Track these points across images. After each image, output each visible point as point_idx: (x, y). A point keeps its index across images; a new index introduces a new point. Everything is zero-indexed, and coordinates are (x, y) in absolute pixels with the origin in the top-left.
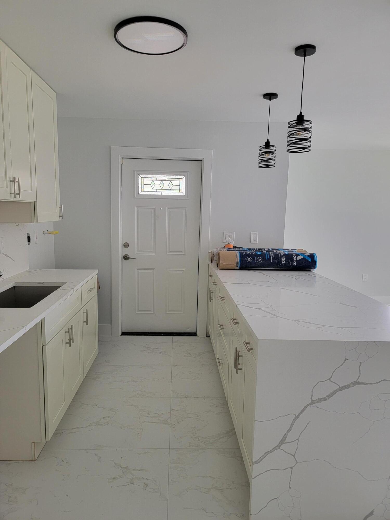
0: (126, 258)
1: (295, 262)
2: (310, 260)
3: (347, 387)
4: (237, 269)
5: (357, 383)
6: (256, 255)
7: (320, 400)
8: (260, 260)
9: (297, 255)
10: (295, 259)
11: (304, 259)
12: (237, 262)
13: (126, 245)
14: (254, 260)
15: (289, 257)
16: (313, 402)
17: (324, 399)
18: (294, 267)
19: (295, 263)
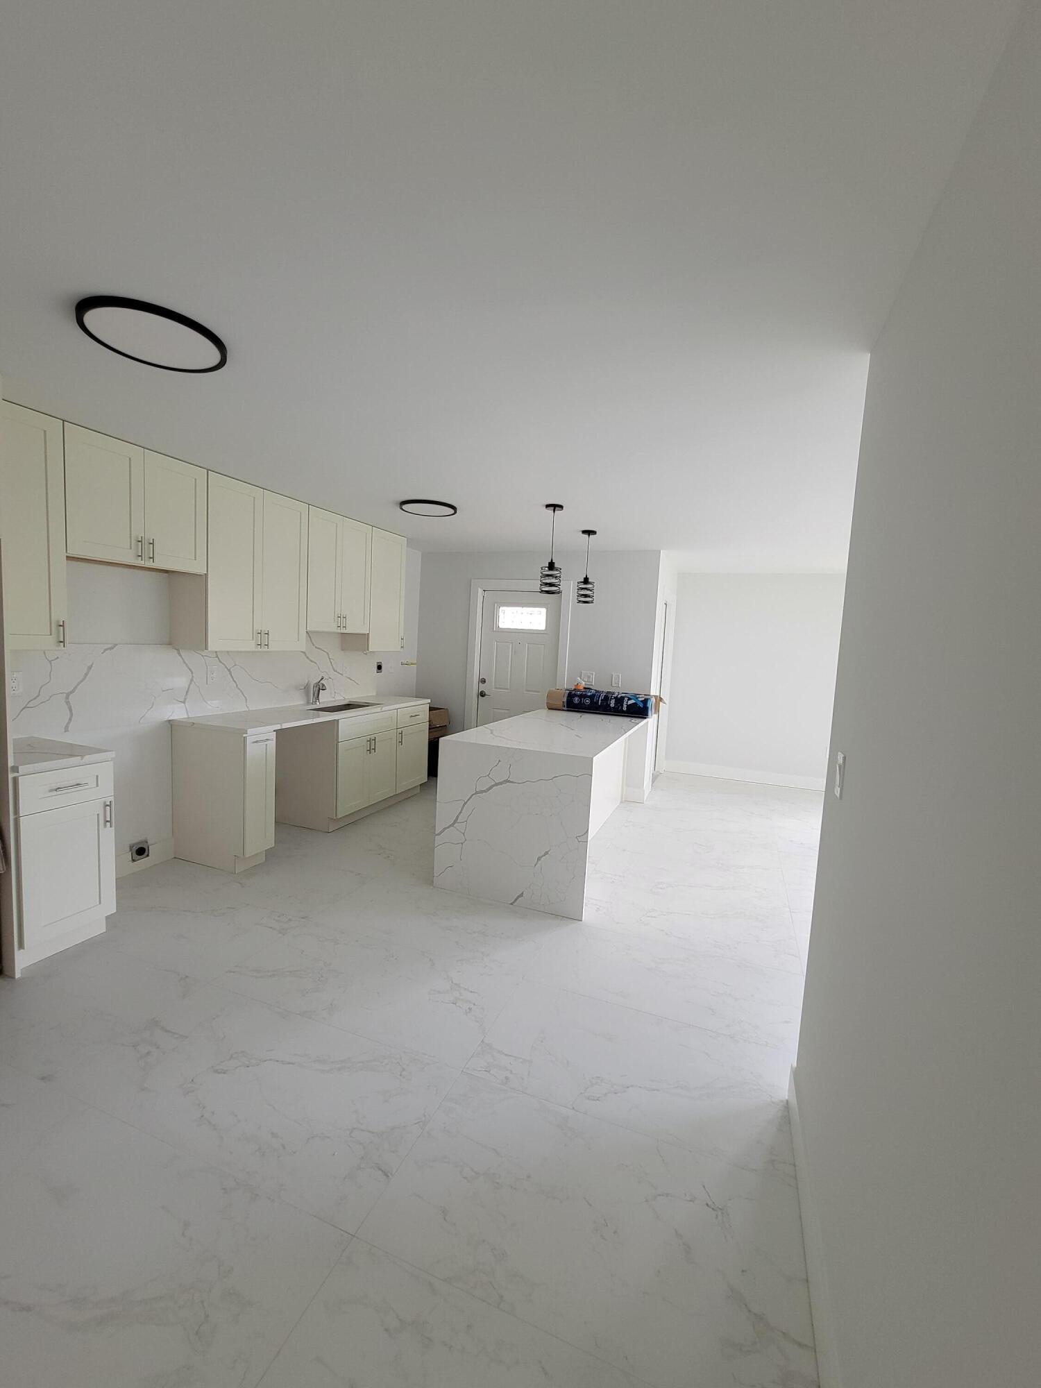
0: (482, 694)
1: (625, 706)
2: (641, 705)
3: (501, 783)
4: (563, 710)
5: (507, 781)
6: (585, 696)
7: (482, 792)
8: (587, 701)
9: (629, 699)
10: (625, 703)
11: (635, 704)
12: (563, 702)
13: (483, 681)
14: (581, 700)
15: (620, 700)
16: (477, 793)
17: (485, 791)
18: (623, 712)
19: (625, 708)
